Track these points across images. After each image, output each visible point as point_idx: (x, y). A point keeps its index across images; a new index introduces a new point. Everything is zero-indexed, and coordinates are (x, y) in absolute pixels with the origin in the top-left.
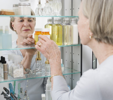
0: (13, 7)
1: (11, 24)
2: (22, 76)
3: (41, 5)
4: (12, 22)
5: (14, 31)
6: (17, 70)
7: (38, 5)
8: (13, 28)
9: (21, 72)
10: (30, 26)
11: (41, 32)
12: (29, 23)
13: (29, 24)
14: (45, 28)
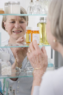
0: (5, 5)
1: (3, 23)
2: (10, 74)
3: (34, 3)
4: (4, 22)
5: (6, 31)
6: (5, 68)
7: (30, 3)
8: (4, 28)
9: (9, 70)
10: (21, 27)
11: (30, 30)
12: (20, 24)
13: (20, 26)
14: (38, 26)
